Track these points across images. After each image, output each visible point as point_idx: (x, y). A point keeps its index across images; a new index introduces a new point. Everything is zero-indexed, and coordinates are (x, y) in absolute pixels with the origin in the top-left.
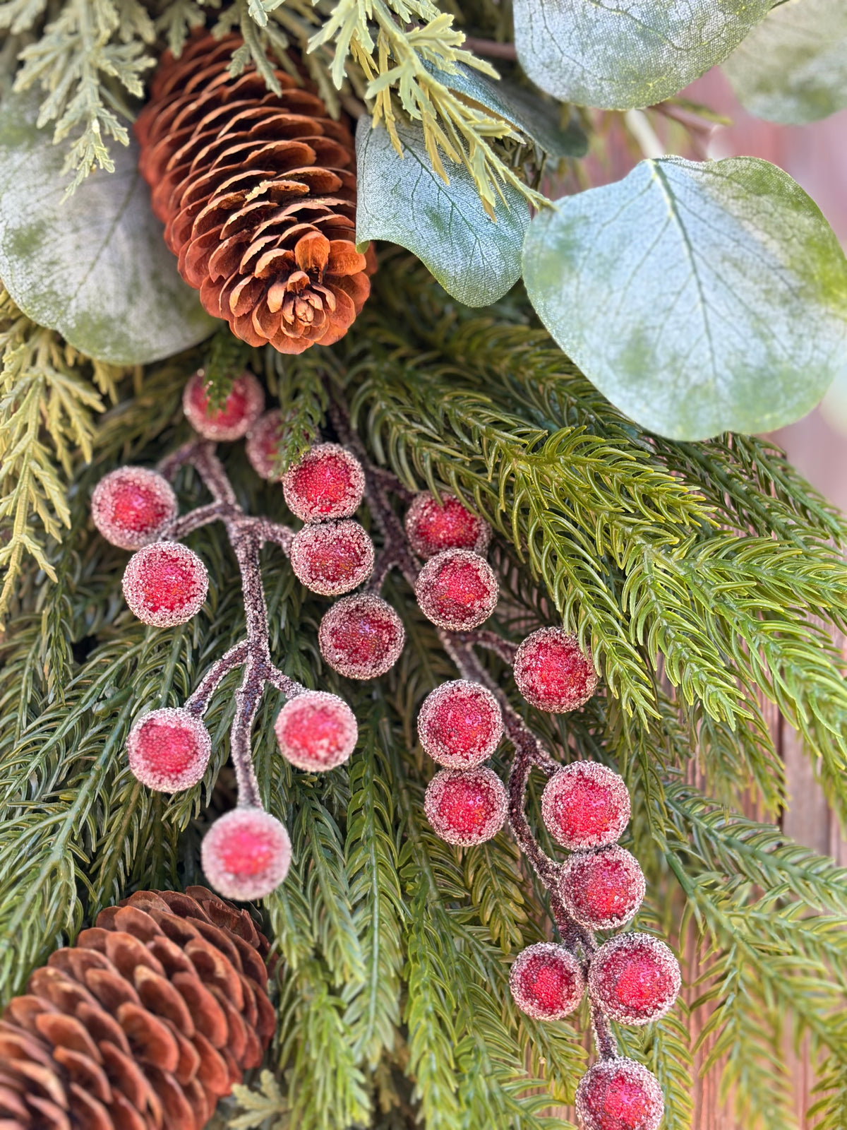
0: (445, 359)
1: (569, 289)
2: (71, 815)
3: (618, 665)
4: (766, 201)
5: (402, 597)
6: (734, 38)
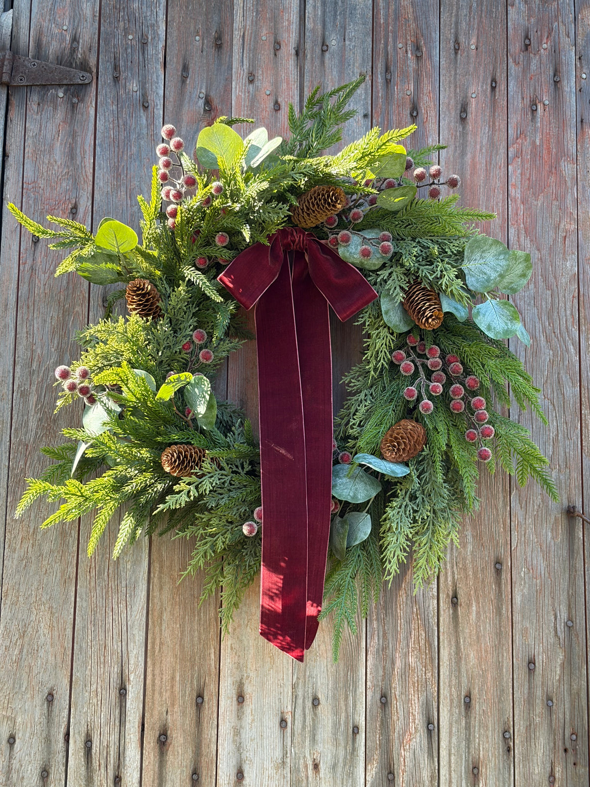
0: (451, 332)
1: (479, 318)
2: (392, 406)
3: (484, 379)
4: (507, 306)
5: (446, 372)
6: (500, 282)
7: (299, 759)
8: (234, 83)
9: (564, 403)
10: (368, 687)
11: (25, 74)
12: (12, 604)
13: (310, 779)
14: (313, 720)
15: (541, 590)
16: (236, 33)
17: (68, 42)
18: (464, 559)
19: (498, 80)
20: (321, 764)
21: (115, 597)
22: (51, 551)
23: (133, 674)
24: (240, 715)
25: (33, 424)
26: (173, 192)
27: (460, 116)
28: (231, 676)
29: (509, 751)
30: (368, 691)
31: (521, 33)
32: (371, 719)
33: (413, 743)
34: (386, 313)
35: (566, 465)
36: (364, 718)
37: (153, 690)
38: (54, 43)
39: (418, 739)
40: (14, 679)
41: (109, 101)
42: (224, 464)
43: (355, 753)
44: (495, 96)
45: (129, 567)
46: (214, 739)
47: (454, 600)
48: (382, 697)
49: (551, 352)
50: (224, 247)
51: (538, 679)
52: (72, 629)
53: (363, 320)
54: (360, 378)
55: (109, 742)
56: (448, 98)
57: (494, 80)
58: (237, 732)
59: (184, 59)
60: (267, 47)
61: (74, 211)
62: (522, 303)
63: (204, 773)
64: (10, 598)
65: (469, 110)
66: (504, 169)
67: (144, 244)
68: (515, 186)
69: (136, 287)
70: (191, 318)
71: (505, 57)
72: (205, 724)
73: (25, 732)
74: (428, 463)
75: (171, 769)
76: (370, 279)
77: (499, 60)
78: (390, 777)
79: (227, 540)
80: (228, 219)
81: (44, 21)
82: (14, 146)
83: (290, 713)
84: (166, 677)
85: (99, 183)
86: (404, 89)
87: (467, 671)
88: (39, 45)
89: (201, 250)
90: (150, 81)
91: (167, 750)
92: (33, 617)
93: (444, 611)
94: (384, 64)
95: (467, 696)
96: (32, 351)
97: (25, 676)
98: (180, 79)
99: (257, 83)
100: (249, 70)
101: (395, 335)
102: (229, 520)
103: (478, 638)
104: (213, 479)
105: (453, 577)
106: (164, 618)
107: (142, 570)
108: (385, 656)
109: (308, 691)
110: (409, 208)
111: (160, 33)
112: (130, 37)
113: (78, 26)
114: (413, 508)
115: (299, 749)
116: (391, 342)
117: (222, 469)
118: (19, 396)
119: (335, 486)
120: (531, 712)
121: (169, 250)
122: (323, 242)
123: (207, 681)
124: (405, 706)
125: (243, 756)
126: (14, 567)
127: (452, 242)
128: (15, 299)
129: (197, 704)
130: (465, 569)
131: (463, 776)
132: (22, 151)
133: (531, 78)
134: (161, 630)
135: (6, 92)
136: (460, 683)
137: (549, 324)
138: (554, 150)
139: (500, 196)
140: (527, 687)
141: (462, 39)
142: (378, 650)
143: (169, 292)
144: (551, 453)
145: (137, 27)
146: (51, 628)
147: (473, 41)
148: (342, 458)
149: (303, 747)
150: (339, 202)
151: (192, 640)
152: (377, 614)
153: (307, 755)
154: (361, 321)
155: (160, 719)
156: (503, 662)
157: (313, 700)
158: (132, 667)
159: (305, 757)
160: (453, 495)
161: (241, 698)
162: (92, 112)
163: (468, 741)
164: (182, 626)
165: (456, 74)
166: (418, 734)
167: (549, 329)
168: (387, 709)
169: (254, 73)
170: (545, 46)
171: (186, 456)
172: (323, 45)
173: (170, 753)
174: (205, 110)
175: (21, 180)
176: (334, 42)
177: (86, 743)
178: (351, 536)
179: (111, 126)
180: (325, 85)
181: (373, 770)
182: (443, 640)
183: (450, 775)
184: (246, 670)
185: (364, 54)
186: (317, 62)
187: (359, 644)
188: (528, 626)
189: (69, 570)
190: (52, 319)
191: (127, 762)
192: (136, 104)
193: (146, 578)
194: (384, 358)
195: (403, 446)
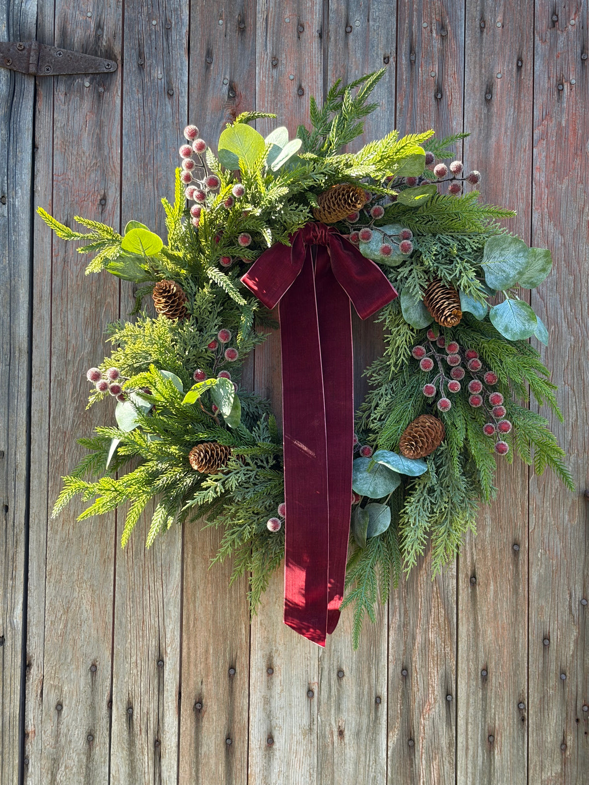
0: (471, 327)
1: (496, 320)
2: (411, 402)
3: (502, 376)
4: (524, 306)
5: (465, 367)
6: (520, 278)
7: (325, 726)
8: (257, 68)
9: (584, 388)
10: (390, 660)
11: (51, 63)
12: (56, 582)
13: (336, 745)
14: (338, 691)
15: (557, 570)
16: (259, 16)
17: (92, 29)
18: (483, 541)
19: (524, 59)
20: (346, 731)
21: (151, 576)
22: (91, 533)
23: (170, 648)
24: (269, 686)
25: (70, 412)
26: (196, 193)
27: (485, 98)
28: (261, 650)
29: (523, 720)
30: (389, 664)
31: (549, 9)
32: (393, 690)
33: (432, 712)
34: (406, 311)
35: (585, 449)
36: (386, 689)
37: (189, 662)
38: (79, 31)
39: (437, 709)
40: (60, 651)
41: (134, 89)
42: (249, 461)
43: (378, 721)
44: (521, 76)
45: (164, 548)
46: (246, 707)
47: (473, 580)
48: (403, 670)
49: (572, 338)
50: (247, 247)
51: (552, 654)
52: (112, 606)
53: (384, 317)
54: (381, 372)
55: (148, 709)
56: (473, 79)
57: (520, 59)
58: (267, 701)
59: (208, 44)
60: (290, 30)
61: (103, 202)
62: (544, 289)
63: (237, 739)
64: (54, 575)
65: (494, 91)
66: (528, 152)
67: (170, 244)
68: (539, 169)
69: (162, 289)
70: (216, 318)
71: (532, 34)
72: (237, 694)
73: (71, 699)
74: (447, 458)
75: (206, 734)
76: (390, 276)
77: (525, 38)
78: (411, 743)
79: (254, 530)
80: (250, 221)
81: (69, 8)
82: (43, 138)
83: (316, 684)
84: (201, 650)
85: (127, 174)
86: (428, 71)
87: (484, 646)
88: (64, 33)
89: (225, 250)
90: (174, 68)
91: (203, 717)
92: (76, 595)
93: (463, 590)
94: (408, 44)
95: (483, 670)
96: (67, 342)
97: (70, 648)
98: (204, 65)
99: (280, 67)
100: (273, 54)
101: (415, 331)
102: (255, 512)
103: (495, 615)
104: (238, 475)
105: (472, 558)
106: (198, 595)
107: (176, 550)
108: (406, 632)
109: (333, 664)
110: (429, 204)
111: (183, 17)
112: (154, 22)
113: (102, 12)
114: (430, 501)
115: (325, 717)
116: (411, 338)
117: (247, 464)
118: (56, 386)
119: (355, 481)
120: (545, 685)
121: (193, 250)
122: (345, 236)
123: (238, 654)
124: (425, 678)
125: (273, 723)
126: (57, 547)
127: (472, 238)
128: (49, 291)
129: (230, 675)
130: (483, 550)
131: (479, 743)
132: (51, 143)
133: (558, 57)
134: (195, 607)
135: (33, 82)
136: (477, 658)
137: (571, 310)
138: (580, 131)
139: (524, 180)
140: (541, 661)
141: (488, 17)
142: (399, 626)
143: (194, 291)
144: (570, 438)
145: (161, 12)
146: (93, 604)
147: (500, 18)
148: (363, 452)
149: (329, 715)
150: (359, 202)
151: (224, 616)
152: (399, 593)
153: (333, 723)
154: (382, 318)
155: (195, 688)
156: (519, 638)
157: (338, 672)
158: (168, 641)
159: (330, 724)
160: (471, 485)
161: (270, 670)
162: (118, 101)
163: (485, 711)
164: (215, 603)
165: (481, 54)
166: (437, 705)
167: (571, 314)
168: (407, 681)
169: (277, 57)
170: (573, 22)
171: (212, 455)
172: (346, 27)
173: (205, 719)
174: (229, 97)
175: (51, 172)
176: (358, 23)
177: (127, 710)
178: (371, 527)
179: (137, 115)
180: (349, 68)
181: (394, 737)
182: (462, 618)
183: (467, 742)
184: (275, 644)
185: (388, 34)
186: (341, 44)
187: (381, 621)
188: (544, 604)
189: (108, 550)
190: (84, 310)
191: (166, 728)
192: (161, 92)
193: (180, 558)
194: (404, 355)
195: (421, 445)
